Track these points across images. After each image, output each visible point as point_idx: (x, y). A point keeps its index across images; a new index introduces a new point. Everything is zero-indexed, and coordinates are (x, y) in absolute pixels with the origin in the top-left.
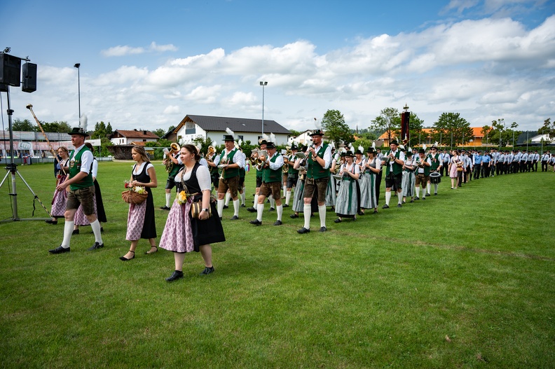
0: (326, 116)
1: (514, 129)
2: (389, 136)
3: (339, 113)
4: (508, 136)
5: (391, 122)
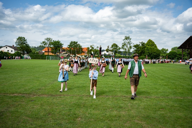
1: (98, 49)
2: (49, 50)
4: (96, 51)
5: (49, 44)
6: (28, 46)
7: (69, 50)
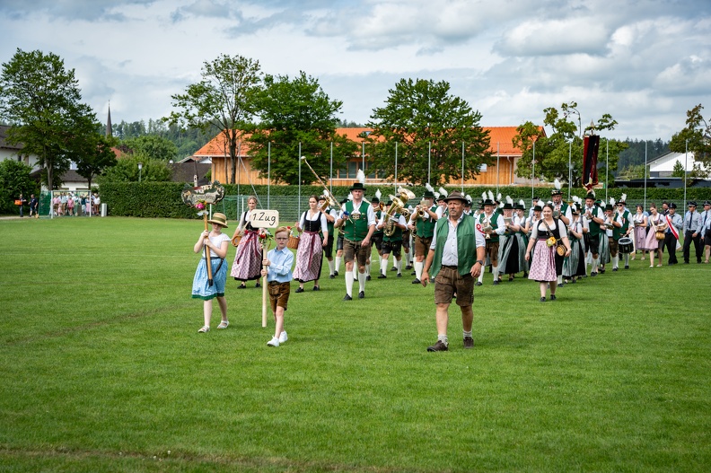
0: (11, 70)
2: (233, 147)
3: (58, 66)
5: (238, 103)
6: (83, 123)
7: (382, 146)
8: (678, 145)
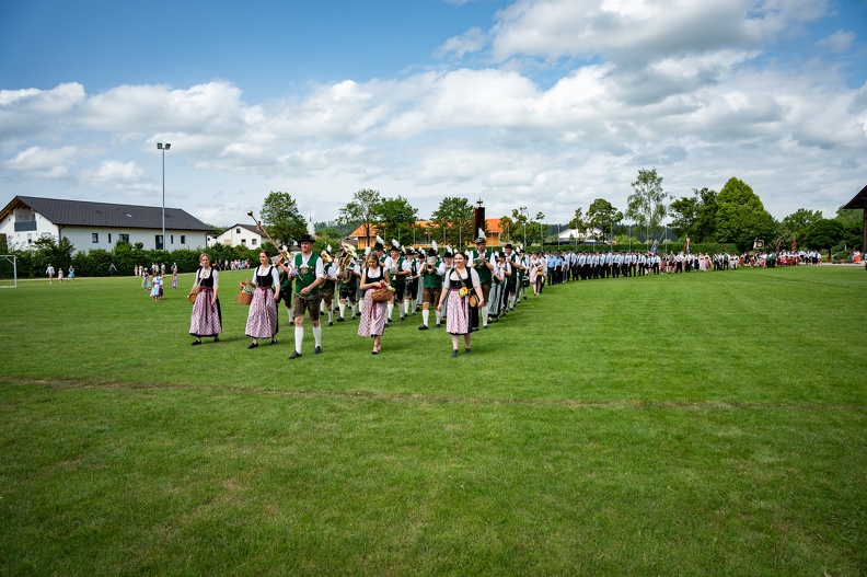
0: (268, 201)
1: (541, 222)
2: (368, 232)
3: (288, 198)
4: (534, 231)
5: (370, 211)
6: (299, 223)
7: (437, 229)
8: (572, 226)
